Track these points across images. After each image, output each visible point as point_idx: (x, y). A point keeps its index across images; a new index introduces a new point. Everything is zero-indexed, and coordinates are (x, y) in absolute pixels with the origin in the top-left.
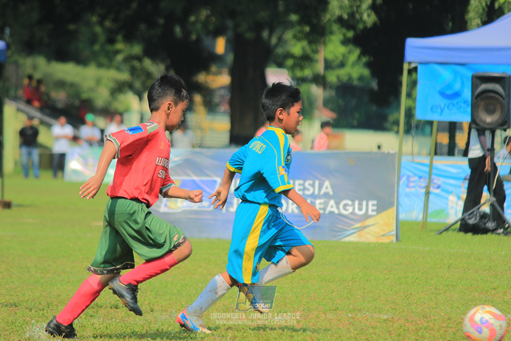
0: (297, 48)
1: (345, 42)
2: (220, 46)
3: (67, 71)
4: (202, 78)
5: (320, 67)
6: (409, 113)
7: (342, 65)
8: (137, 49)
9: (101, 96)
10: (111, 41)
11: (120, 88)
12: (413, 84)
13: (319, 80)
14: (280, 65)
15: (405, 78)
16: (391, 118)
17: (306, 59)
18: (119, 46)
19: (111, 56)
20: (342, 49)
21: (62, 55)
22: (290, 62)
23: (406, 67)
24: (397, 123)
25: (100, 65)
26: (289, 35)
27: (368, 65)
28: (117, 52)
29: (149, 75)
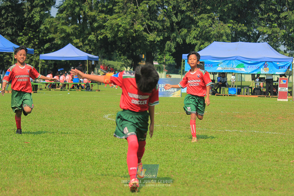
0: (159, 57)
1: (170, 55)
2: (143, 56)
3: (111, 62)
4: (139, 63)
5: (164, 61)
6: (183, 70)
7: (169, 60)
8: (126, 57)
9: (118, 68)
10: (120, 56)
11: (122, 66)
12: (184, 64)
13: (164, 63)
14: (156, 60)
15: (182, 63)
16: (180, 71)
17: (161, 59)
18: (122, 57)
19: (120, 59)
20: (169, 57)
21: (110, 59)
22: (158, 60)
23: (182, 60)
24: (181, 72)
25: (118, 61)
26: (158, 54)
27: (174, 60)
28: (122, 58)
29: (128, 63)
